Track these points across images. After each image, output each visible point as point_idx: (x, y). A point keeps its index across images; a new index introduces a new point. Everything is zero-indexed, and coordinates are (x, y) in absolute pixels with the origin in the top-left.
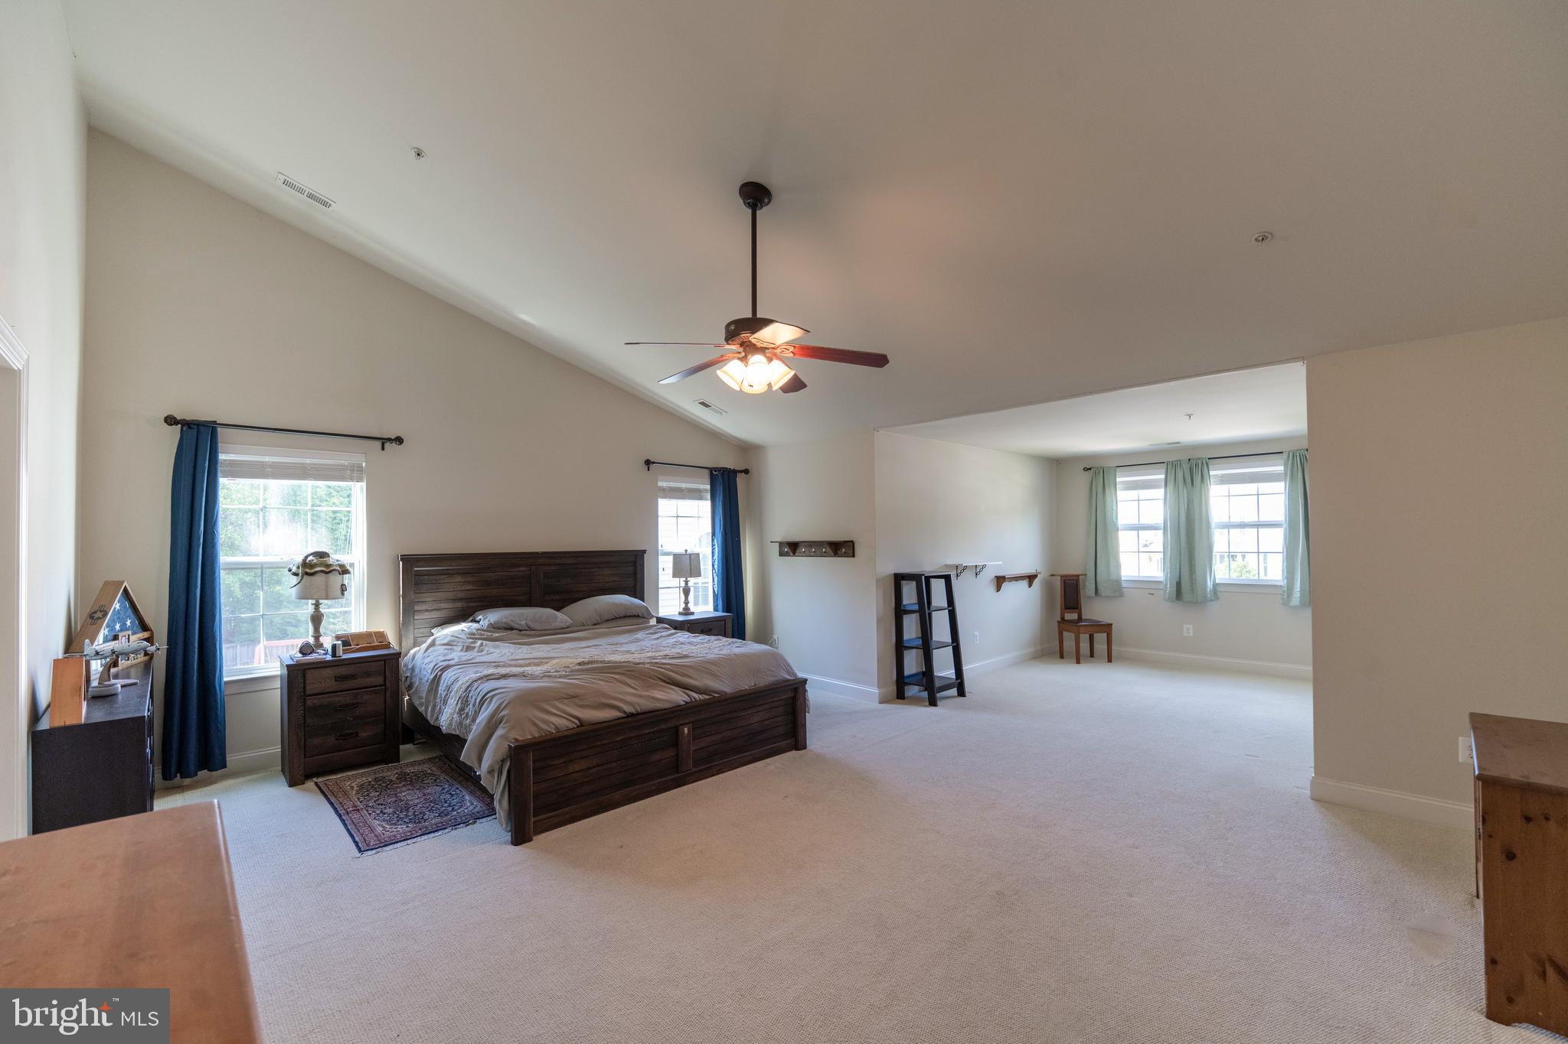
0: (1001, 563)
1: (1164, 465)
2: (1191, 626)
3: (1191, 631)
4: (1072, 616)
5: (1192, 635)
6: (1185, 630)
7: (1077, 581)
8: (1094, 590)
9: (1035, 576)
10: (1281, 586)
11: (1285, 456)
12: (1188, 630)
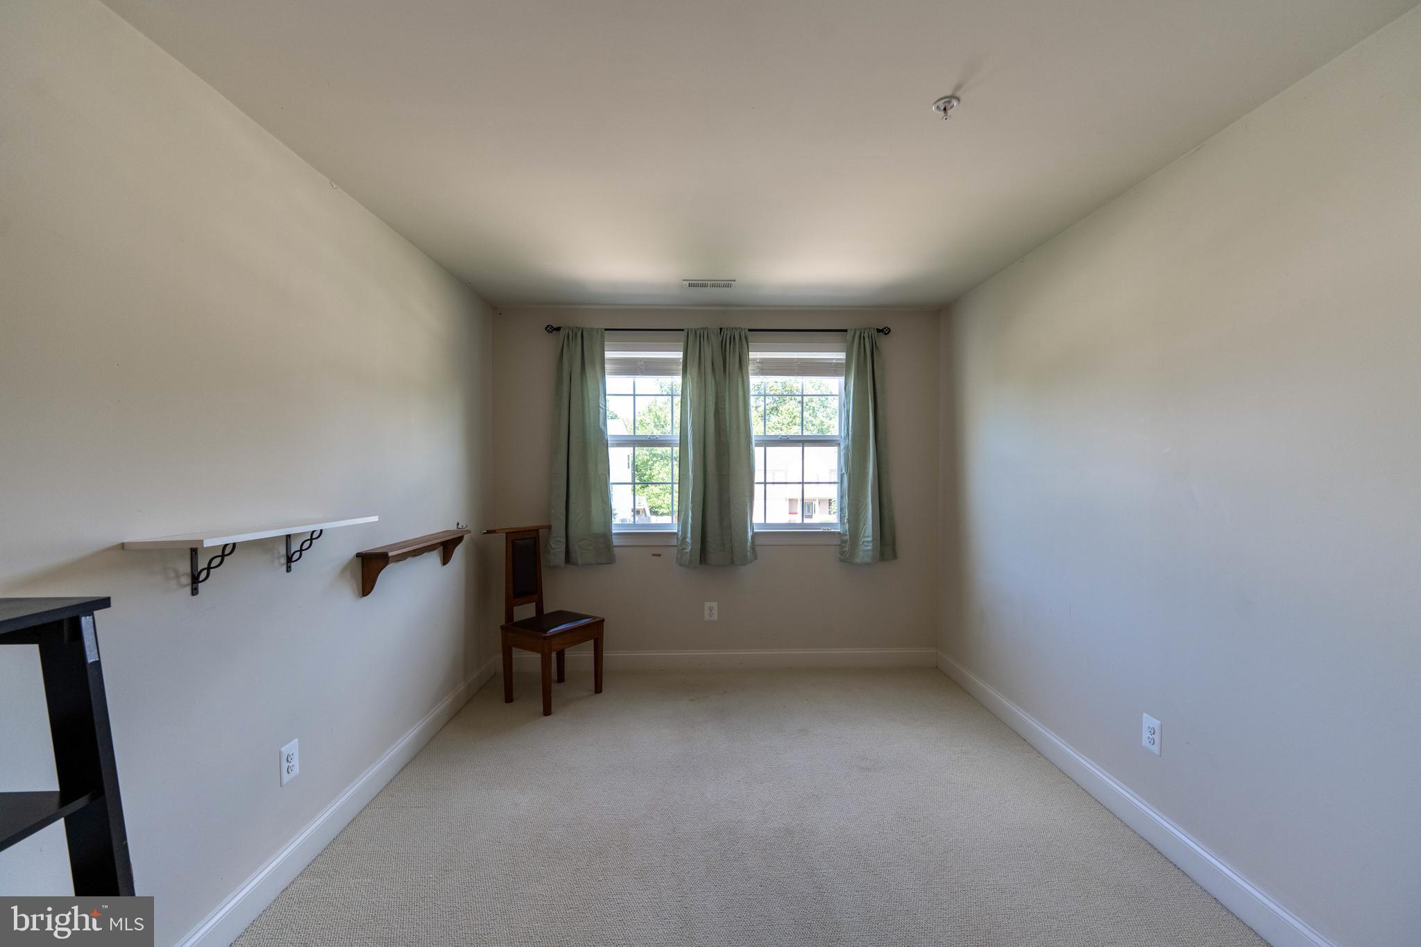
0: (375, 519)
1: (683, 334)
2: (715, 605)
3: (715, 612)
4: (526, 612)
5: (715, 617)
6: (707, 612)
7: (536, 540)
8: (563, 556)
9: (458, 540)
10: (839, 533)
11: (849, 335)
12: (711, 609)
